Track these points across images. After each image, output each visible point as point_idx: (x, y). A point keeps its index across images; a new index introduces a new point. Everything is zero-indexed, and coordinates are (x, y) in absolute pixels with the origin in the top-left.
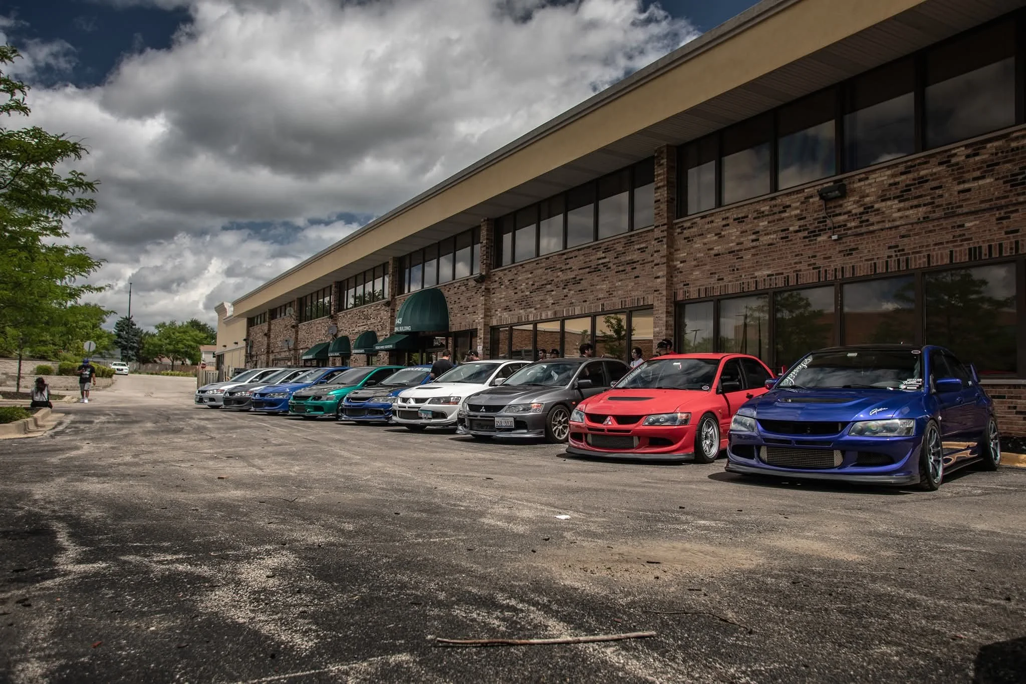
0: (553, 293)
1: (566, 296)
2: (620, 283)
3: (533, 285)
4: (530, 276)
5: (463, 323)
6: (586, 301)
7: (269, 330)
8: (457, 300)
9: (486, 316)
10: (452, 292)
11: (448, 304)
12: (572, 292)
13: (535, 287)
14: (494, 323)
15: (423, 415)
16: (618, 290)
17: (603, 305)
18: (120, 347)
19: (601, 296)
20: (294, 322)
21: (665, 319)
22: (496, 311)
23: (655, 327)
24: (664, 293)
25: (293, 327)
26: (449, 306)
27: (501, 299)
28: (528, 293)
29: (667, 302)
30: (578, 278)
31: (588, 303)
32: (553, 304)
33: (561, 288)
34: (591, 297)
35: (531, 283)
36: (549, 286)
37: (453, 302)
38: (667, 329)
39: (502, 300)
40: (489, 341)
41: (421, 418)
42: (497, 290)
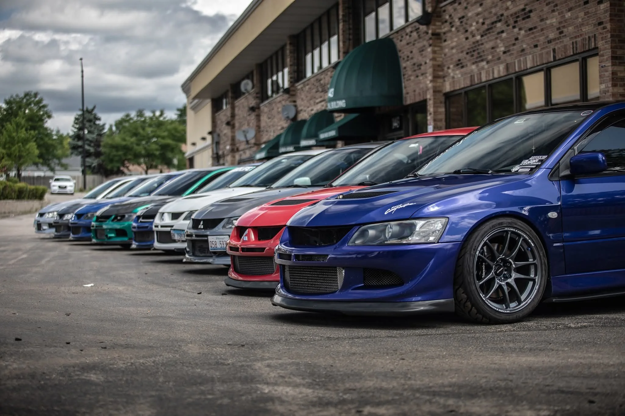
0: (504, 35)
1: (517, 39)
2: (569, 14)
3: (483, 23)
4: (480, 9)
5: (417, 91)
6: (536, 46)
7: (233, 116)
8: (409, 54)
9: (436, 77)
10: (404, 42)
11: (401, 60)
12: (523, 32)
13: (485, 27)
14: (448, 88)
15: (176, 237)
16: (569, 25)
17: (554, 50)
18: (80, 153)
19: (552, 36)
20: (253, 102)
21: (610, 69)
22: (449, 68)
23: (601, 83)
24: (608, 26)
25: (252, 109)
26: (403, 64)
27: (452, 48)
28: (478, 38)
29: (613, 41)
30: (528, 9)
31: (539, 48)
32: (504, 52)
33: (511, 27)
34: (542, 39)
35: (481, 21)
36: (499, 25)
37: (406, 58)
38: (614, 85)
39: (454, 51)
40: (443, 117)
41: (174, 241)
42: (449, 35)
